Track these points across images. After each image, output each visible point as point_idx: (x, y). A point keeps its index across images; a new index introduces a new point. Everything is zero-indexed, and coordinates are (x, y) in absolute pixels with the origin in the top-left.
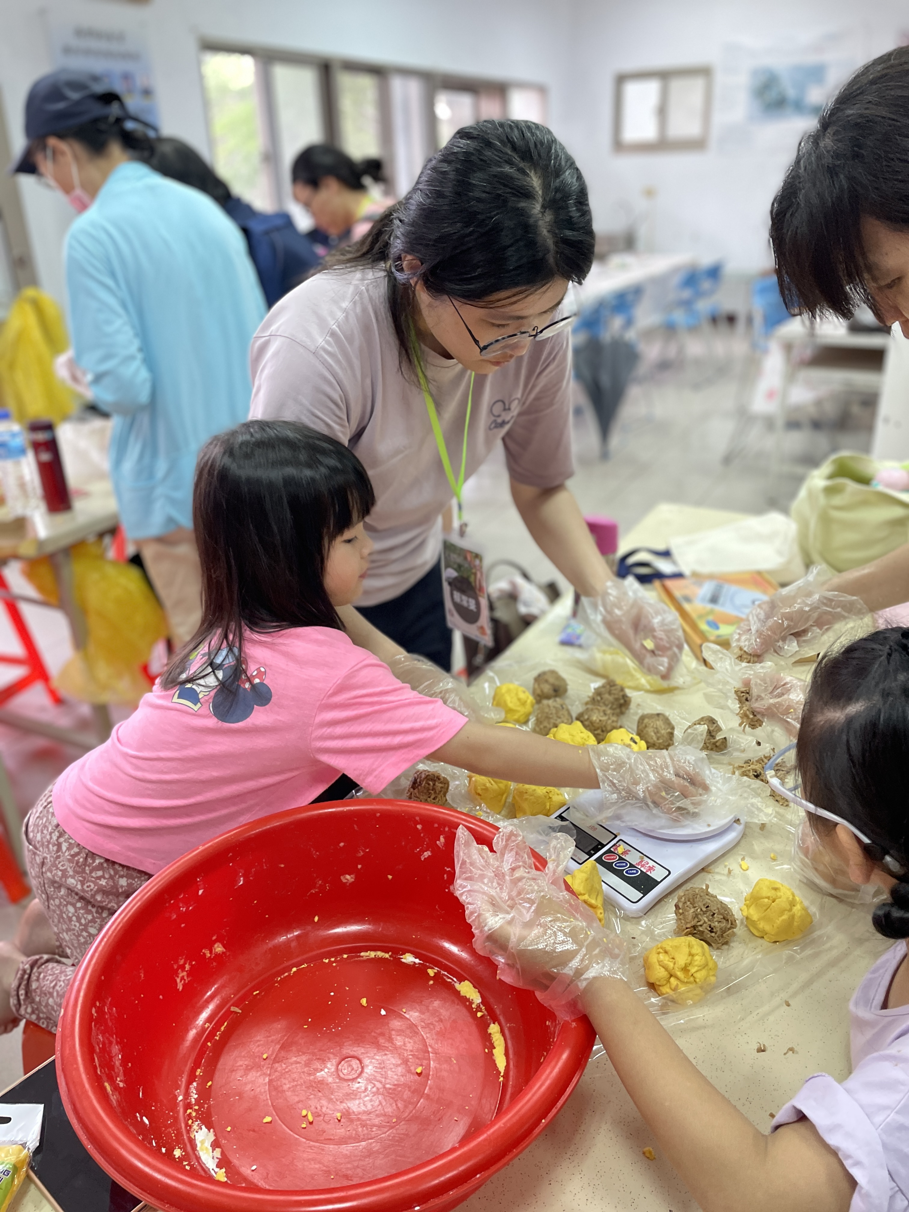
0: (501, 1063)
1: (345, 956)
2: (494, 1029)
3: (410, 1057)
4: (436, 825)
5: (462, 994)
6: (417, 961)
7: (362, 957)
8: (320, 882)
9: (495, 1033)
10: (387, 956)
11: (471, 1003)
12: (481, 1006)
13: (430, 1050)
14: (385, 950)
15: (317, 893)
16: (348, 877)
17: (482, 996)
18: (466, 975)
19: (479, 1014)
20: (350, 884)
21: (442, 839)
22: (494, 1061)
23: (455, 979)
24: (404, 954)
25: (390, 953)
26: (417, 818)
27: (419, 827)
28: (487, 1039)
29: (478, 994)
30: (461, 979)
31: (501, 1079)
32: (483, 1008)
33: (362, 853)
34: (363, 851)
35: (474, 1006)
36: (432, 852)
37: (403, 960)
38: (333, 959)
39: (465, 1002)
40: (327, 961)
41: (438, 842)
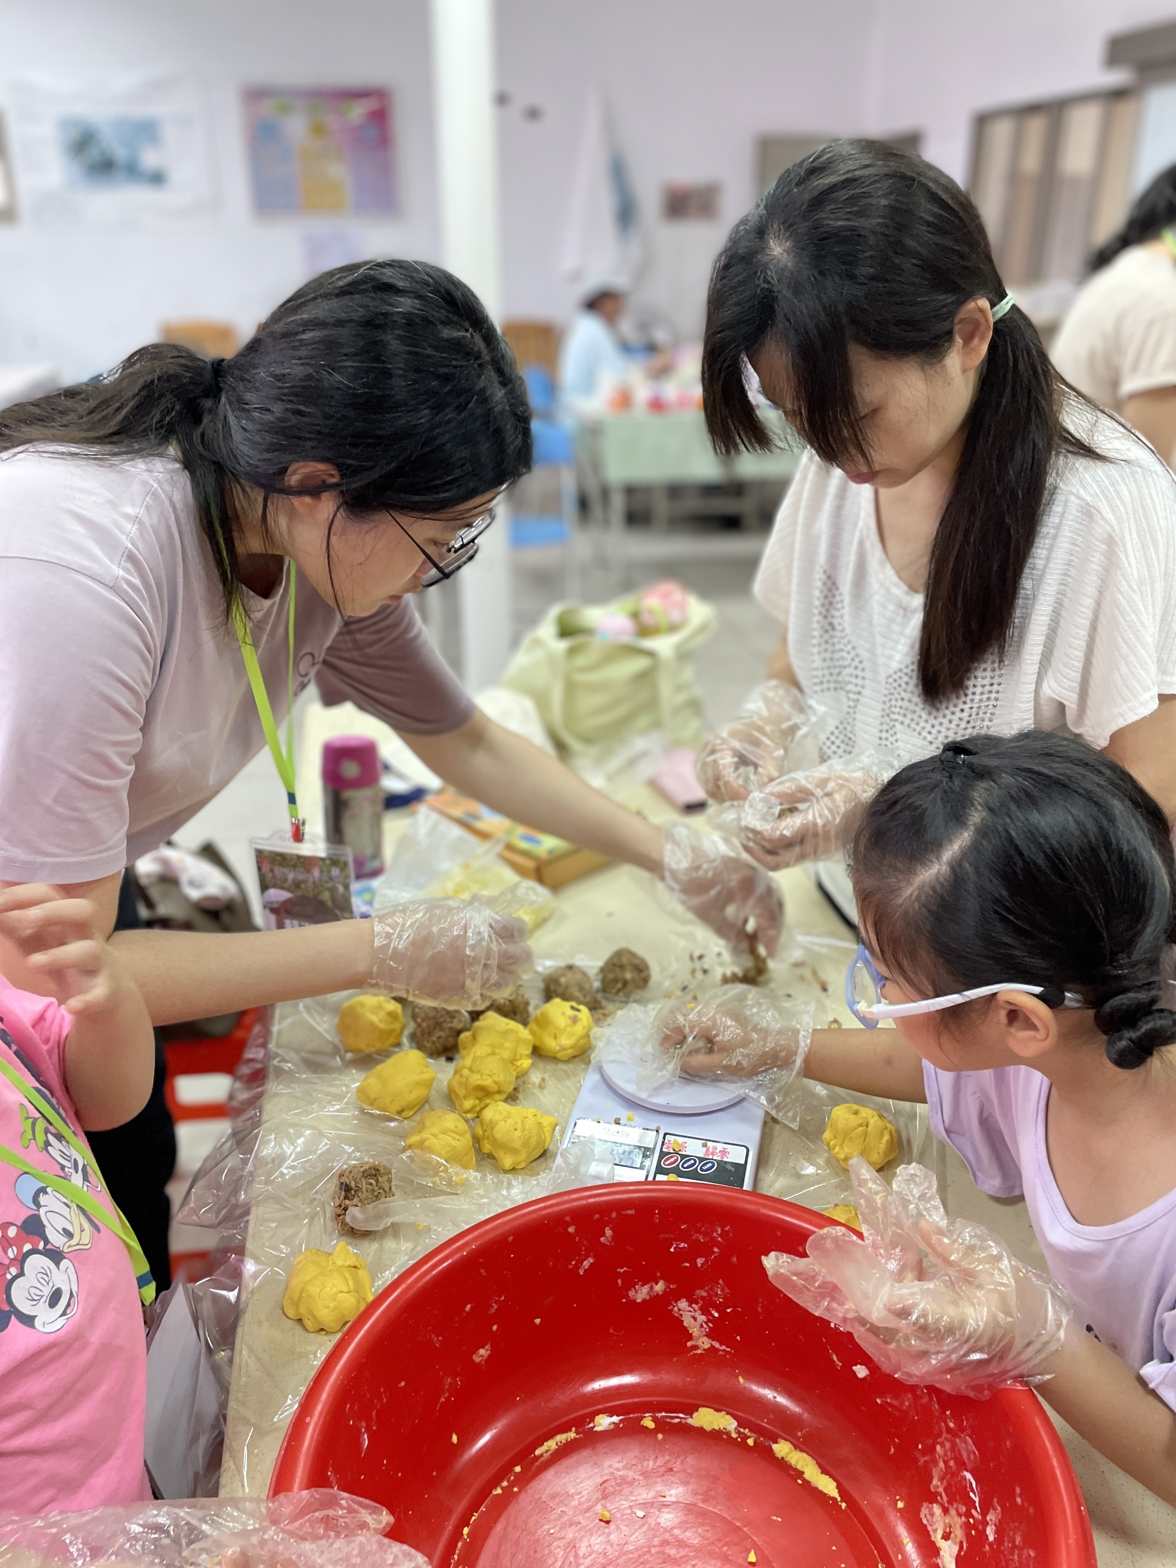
0: (828, 1486)
1: (518, 1469)
2: (782, 1449)
3: (725, 1548)
4: (597, 1216)
5: (708, 1428)
6: (615, 1419)
7: (542, 1455)
8: (449, 1380)
9: (788, 1454)
10: (572, 1435)
11: (728, 1434)
12: (742, 1430)
13: (738, 1524)
14: (565, 1429)
15: (447, 1399)
16: (482, 1351)
17: (735, 1417)
18: (694, 1402)
19: (750, 1442)
20: (486, 1361)
21: (608, 1232)
22: (816, 1488)
23: (681, 1415)
24: (592, 1420)
25: (573, 1429)
26: (567, 1218)
27: (571, 1230)
28: (783, 1465)
29: (729, 1417)
30: (691, 1410)
31: (844, 1505)
32: (747, 1431)
33: (496, 1307)
34: (496, 1302)
35: (734, 1435)
36: (594, 1257)
37: (596, 1429)
38: (505, 1484)
39: (717, 1436)
40: (499, 1491)
41: (602, 1239)
